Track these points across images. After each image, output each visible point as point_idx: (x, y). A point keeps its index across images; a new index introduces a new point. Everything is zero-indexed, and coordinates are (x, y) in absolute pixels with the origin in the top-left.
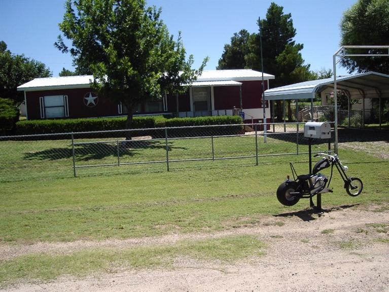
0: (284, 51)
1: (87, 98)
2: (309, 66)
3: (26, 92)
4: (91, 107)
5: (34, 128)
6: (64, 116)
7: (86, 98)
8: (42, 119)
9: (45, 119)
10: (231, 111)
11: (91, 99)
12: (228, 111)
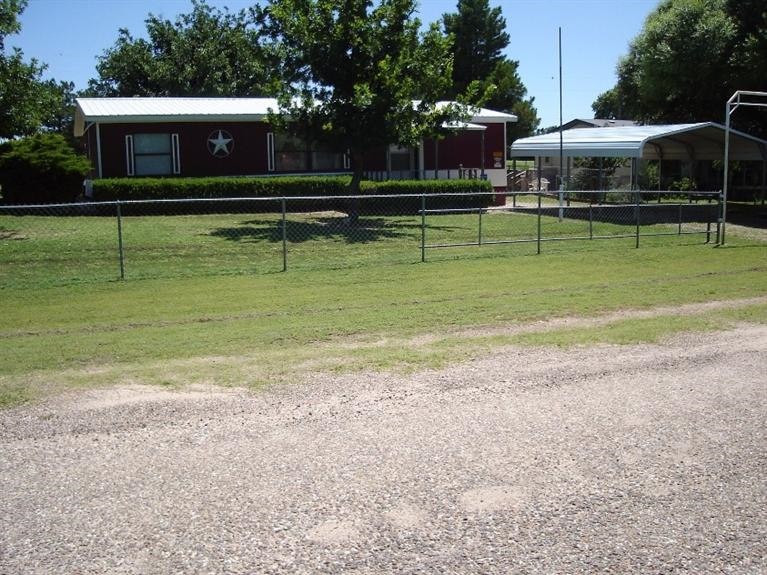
0: (495, 72)
1: (214, 141)
2: (533, 99)
3: (101, 125)
4: (221, 157)
5: (131, 192)
6: (169, 173)
7: (212, 140)
8: (129, 177)
9: (137, 176)
10: (457, 171)
11: (221, 143)
12: (452, 172)
